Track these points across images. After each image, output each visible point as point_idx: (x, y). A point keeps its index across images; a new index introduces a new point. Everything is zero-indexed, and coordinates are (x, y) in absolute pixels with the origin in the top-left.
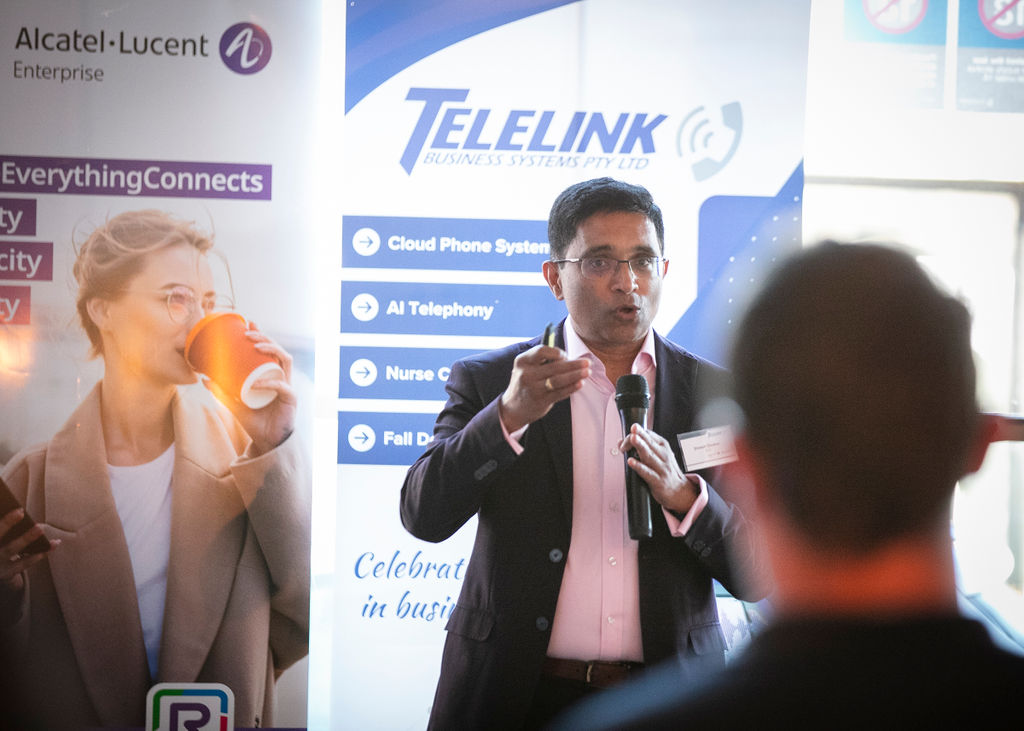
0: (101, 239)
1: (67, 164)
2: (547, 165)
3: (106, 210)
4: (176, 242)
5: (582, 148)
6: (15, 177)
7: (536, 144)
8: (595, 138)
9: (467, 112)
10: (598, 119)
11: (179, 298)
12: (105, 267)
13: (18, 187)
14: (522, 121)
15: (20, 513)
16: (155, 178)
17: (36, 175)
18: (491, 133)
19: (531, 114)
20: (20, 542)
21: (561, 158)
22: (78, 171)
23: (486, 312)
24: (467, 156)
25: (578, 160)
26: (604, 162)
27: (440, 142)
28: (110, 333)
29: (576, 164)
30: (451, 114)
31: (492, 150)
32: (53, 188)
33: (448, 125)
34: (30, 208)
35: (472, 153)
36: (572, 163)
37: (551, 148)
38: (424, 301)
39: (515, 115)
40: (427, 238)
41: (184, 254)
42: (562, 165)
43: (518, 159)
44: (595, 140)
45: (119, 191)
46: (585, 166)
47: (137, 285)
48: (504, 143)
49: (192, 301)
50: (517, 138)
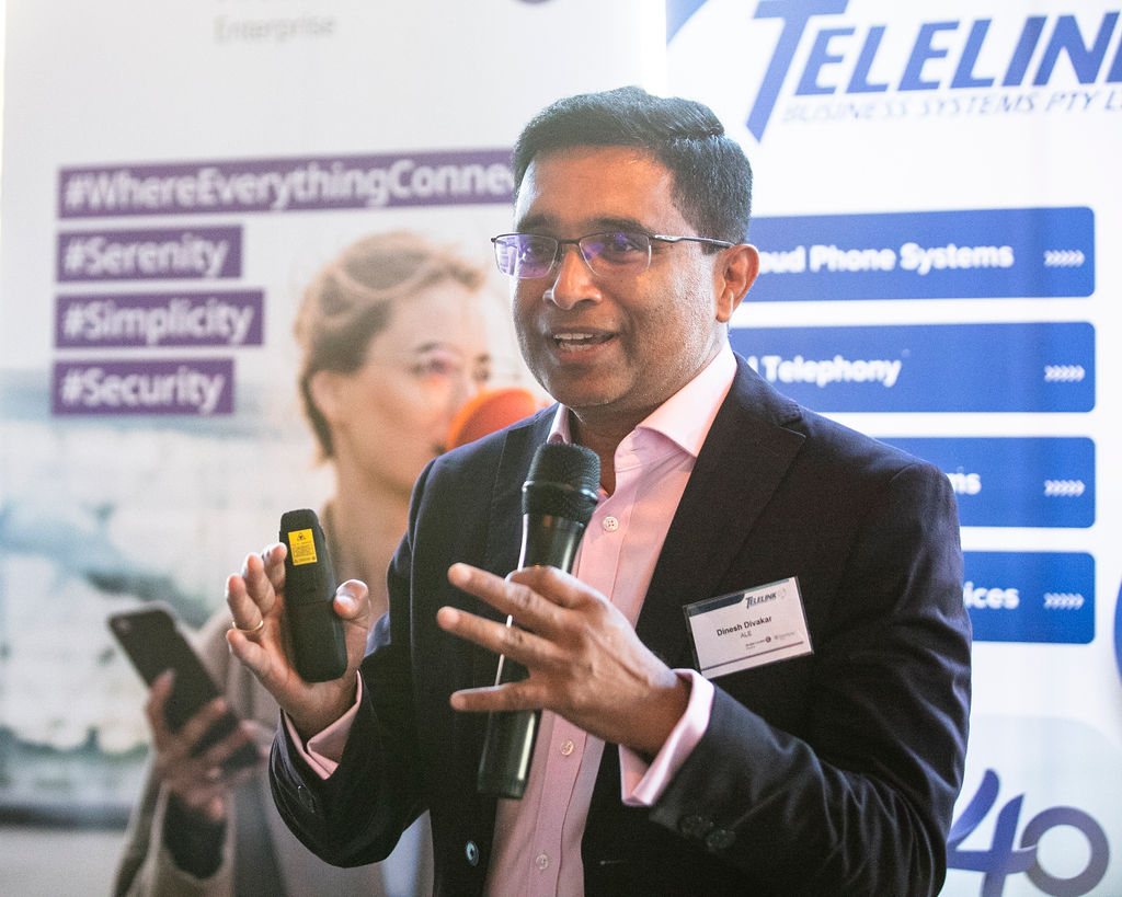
0: (330, 280)
1: (284, 166)
2: (982, 111)
3: (337, 235)
4: (435, 278)
5: (1042, 78)
6: (215, 192)
7: (963, 78)
8: (1064, 60)
9: (849, 32)
10: (1068, 28)
11: (438, 367)
12: (338, 323)
13: (220, 208)
14: (939, 40)
15: (220, 705)
16: (405, 179)
17: (244, 187)
18: (890, 64)
19: (953, 26)
20: (221, 751)
21: (1006, 100)
22: (297, 177)
23: (887, 372)
24: (852, 107)
25: (1035, 101)
26: (1081, 100)
27: (808, 86)
28: (344, 426)
29: (1032, 106)
30: (824, 36)
31: (892, 92)
32: (263, 206)
33: (819, 57)
34: (233, 237)
35: (861, 99)
36: (1025, 105)
37: (988, 83)
38: (788, 356)
39: (928, 31)
40: (790, 249)
41: (448, 296)
42: (1007, 109)
43: (934, 106)
44: (1064, 63)
45: (356, 203)
46: (1048, 108)
47: (381, 348)
48: (912, 80)
49: (458, 369)
50: (931, 70)
